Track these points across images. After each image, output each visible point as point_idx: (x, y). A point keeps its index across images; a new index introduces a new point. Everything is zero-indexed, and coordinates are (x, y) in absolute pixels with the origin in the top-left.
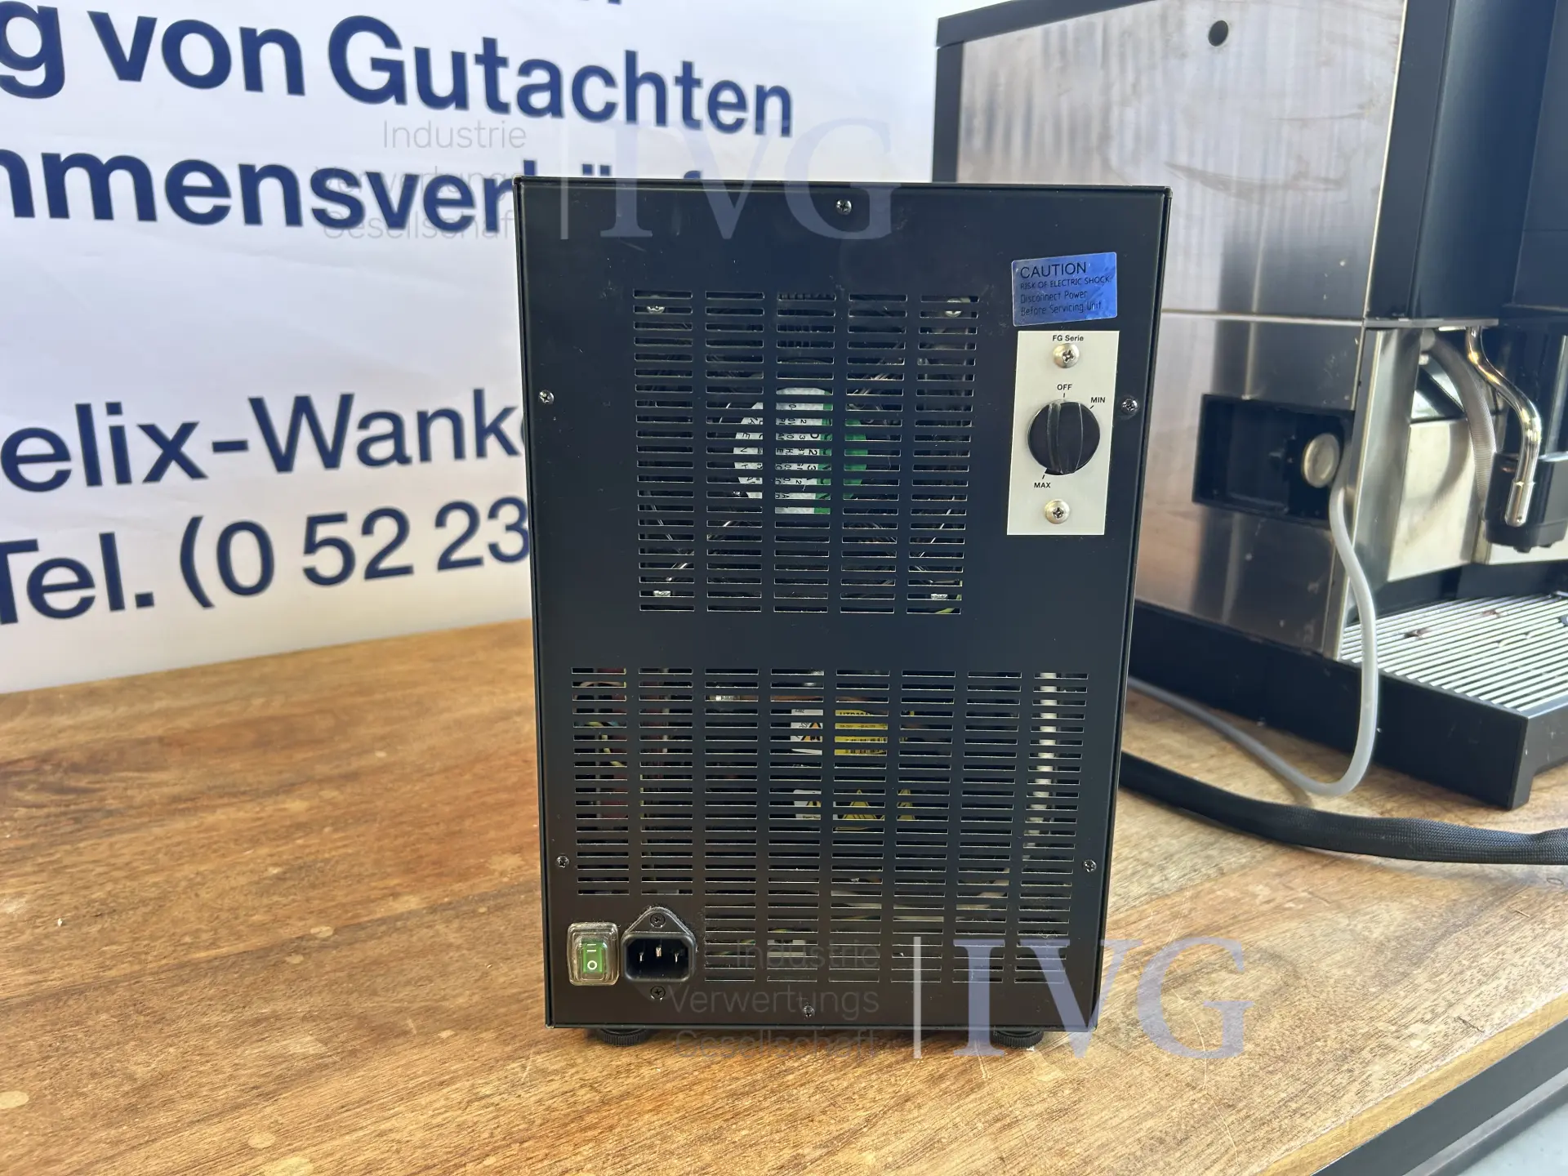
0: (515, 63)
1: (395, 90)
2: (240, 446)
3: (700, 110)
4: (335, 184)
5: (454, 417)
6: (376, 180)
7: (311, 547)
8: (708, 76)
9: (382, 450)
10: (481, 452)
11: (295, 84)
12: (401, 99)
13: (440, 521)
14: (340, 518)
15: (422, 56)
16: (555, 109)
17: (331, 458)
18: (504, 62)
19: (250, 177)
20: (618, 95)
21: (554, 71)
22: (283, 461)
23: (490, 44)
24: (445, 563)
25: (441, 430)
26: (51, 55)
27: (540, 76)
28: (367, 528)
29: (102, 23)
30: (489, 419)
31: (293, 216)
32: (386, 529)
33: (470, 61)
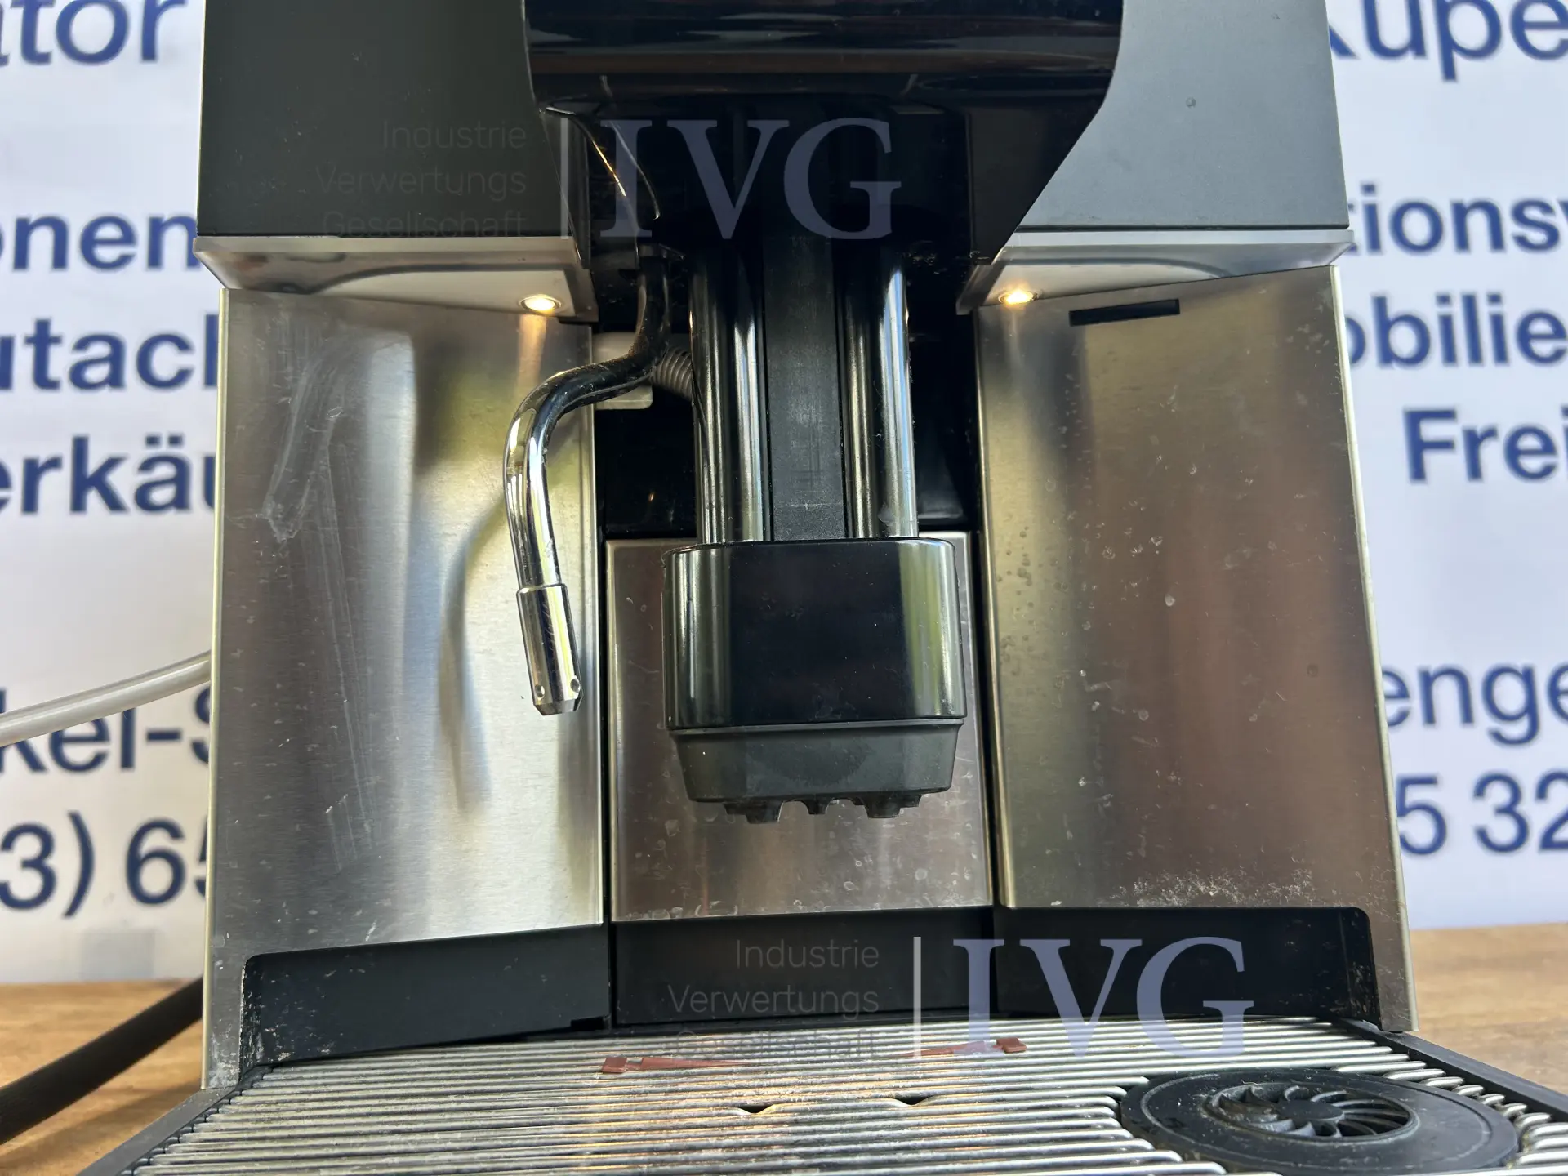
0: (70, 340)
16: (115, 380)
18: (57, 340)
20: (195, 360)
21: (116, 345)
23: (43, 326)
27: (100, 350)
33: (18, 342)
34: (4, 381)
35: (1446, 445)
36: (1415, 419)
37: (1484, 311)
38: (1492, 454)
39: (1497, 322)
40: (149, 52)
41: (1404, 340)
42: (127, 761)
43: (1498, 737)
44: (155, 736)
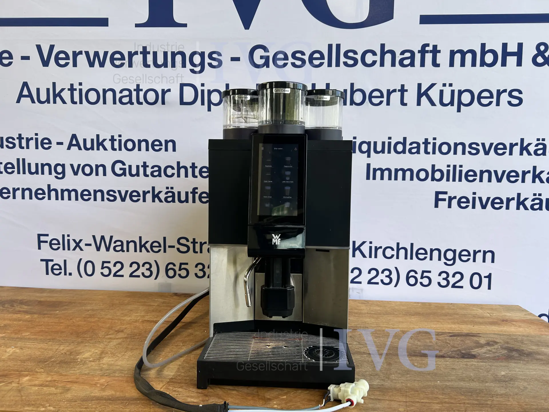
0: (150, 166)
1: (124, 174)
2: (90, 245)
3: (197, 173)
4: (111, 193)
5: (134, 242)
6: (119, 192)
7: (103, 268)
8: (199, 165)
9: (118, 248)
10: (141, 251)
11: (105, 174)
12: (125, 176)
13: (131, 266)
14: (109, 262)
15: (130, 167)
16: (160, 175)
17: (108, 249)
18: (148, 166)
19: (95, 192)
20: (175, 171)
21: (159, 167)
22: (98, 249)
23: (145, 163)
24: (131, 276)
25: (132, 245)
26: (63, 172)
27: (156, 169)
28: (115, 265)
29: (72, 166)
31: (103, 199)
32: (119, 266)
33: (140, 167)
34: (138, 174)
35: (444, 200)
36: (437, 193)
37: (458, 169)
38: (454, 202)
39: (461, 171)
40: (163, 103)
41: (438, 175)
42: (165, 251)
43: (445, 264)
44: (170, 247)
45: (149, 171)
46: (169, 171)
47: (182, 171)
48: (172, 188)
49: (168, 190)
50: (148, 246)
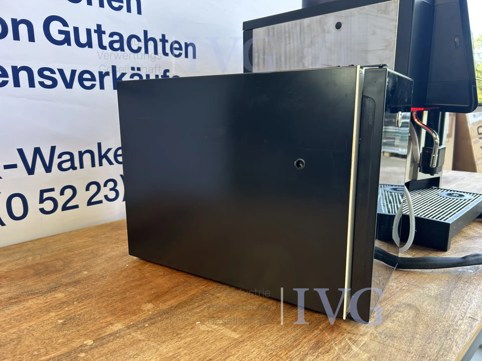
0: (108, 33)
1: (67, 41)
2: (14, 166)
3: (168, 50)
4: (47, 73)
5: (91, 152)
6: (61, 72)
7: (42, 201)
8: (170, 39)
9: (66, 165)
10: (101, 164)
11: (32, 38)
12: (69, 44)
13: (87, 189)
14: (52, 190)
15: (76, 30)
16: (122, 49)
17: (48, 169)
18: (104, 33)
19: (16, 71)
20: (142, 44)
21: (121, 36)
22: (31, 171)
23: (99, 26)
24: (90, 203)
25: (87, 158)
27: (116, 38)
28: (62, 193)
30: (103, 153)
31: (32, 84)
32: (69, 193)
33: (93, 32)
34: (89, 44)
45: (106, 40)
46: (135, 44)
47: (151, 45)
48: (139, 69)
49: (133, 72)
50: (111, 155)
